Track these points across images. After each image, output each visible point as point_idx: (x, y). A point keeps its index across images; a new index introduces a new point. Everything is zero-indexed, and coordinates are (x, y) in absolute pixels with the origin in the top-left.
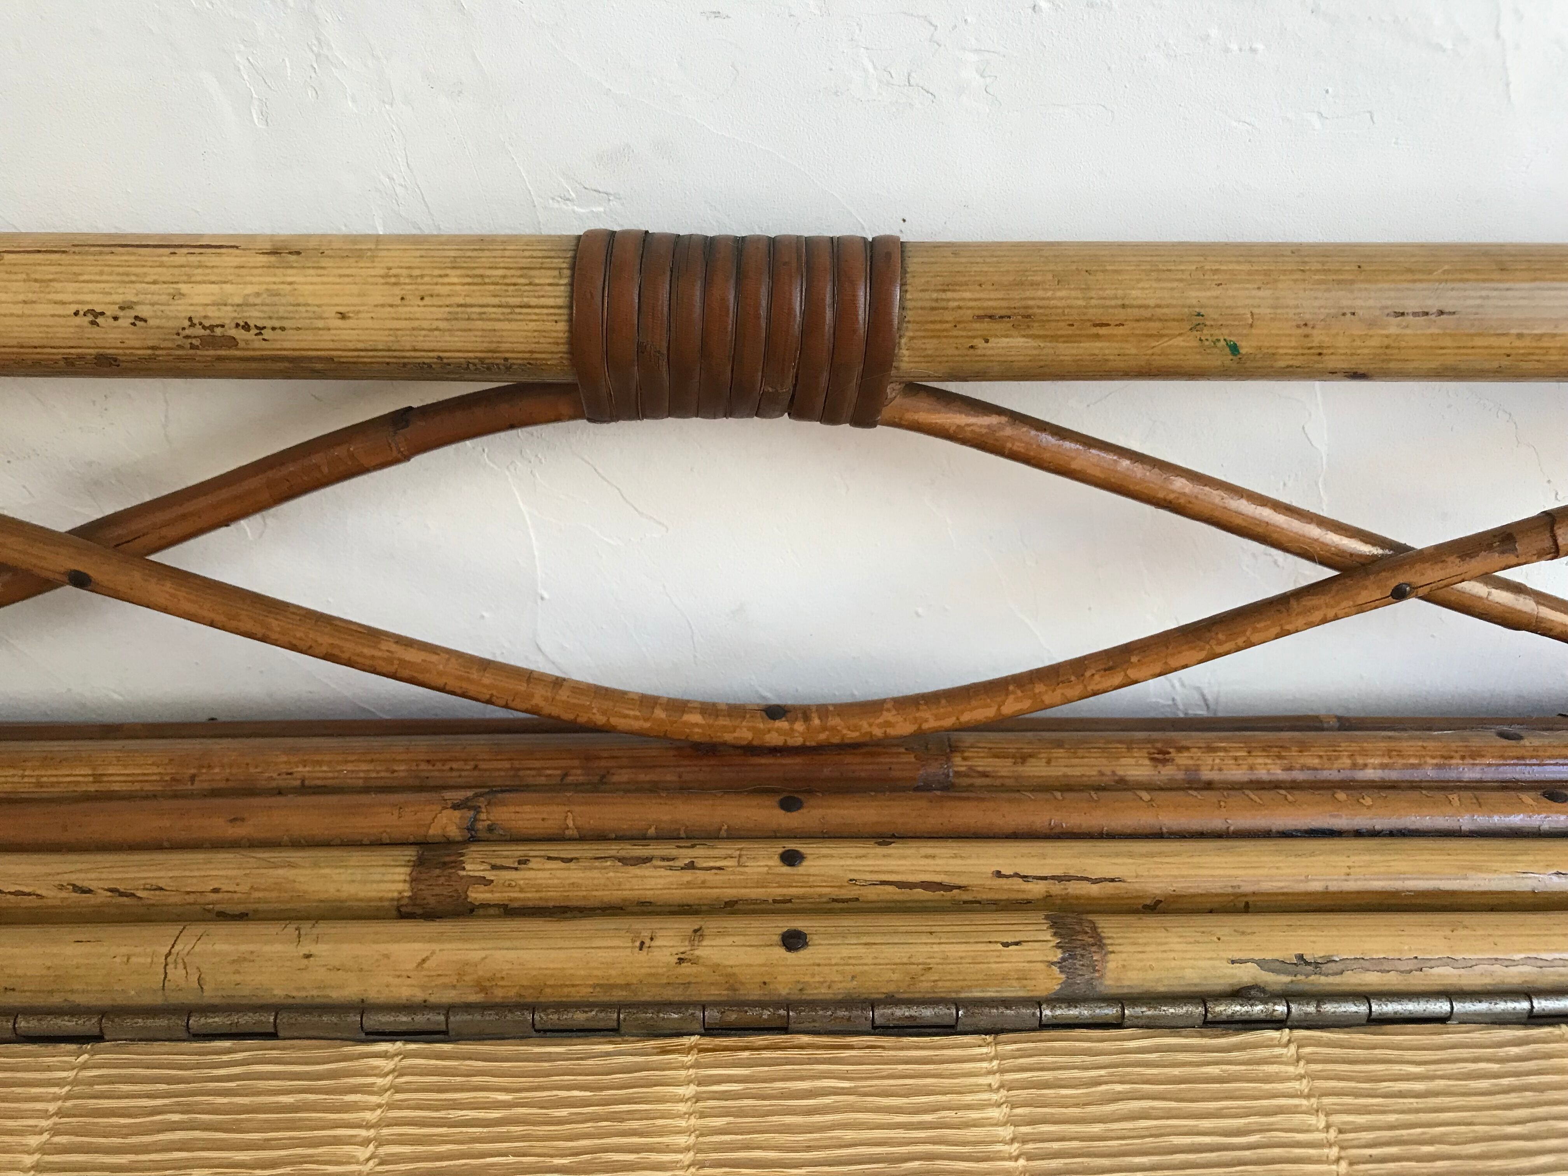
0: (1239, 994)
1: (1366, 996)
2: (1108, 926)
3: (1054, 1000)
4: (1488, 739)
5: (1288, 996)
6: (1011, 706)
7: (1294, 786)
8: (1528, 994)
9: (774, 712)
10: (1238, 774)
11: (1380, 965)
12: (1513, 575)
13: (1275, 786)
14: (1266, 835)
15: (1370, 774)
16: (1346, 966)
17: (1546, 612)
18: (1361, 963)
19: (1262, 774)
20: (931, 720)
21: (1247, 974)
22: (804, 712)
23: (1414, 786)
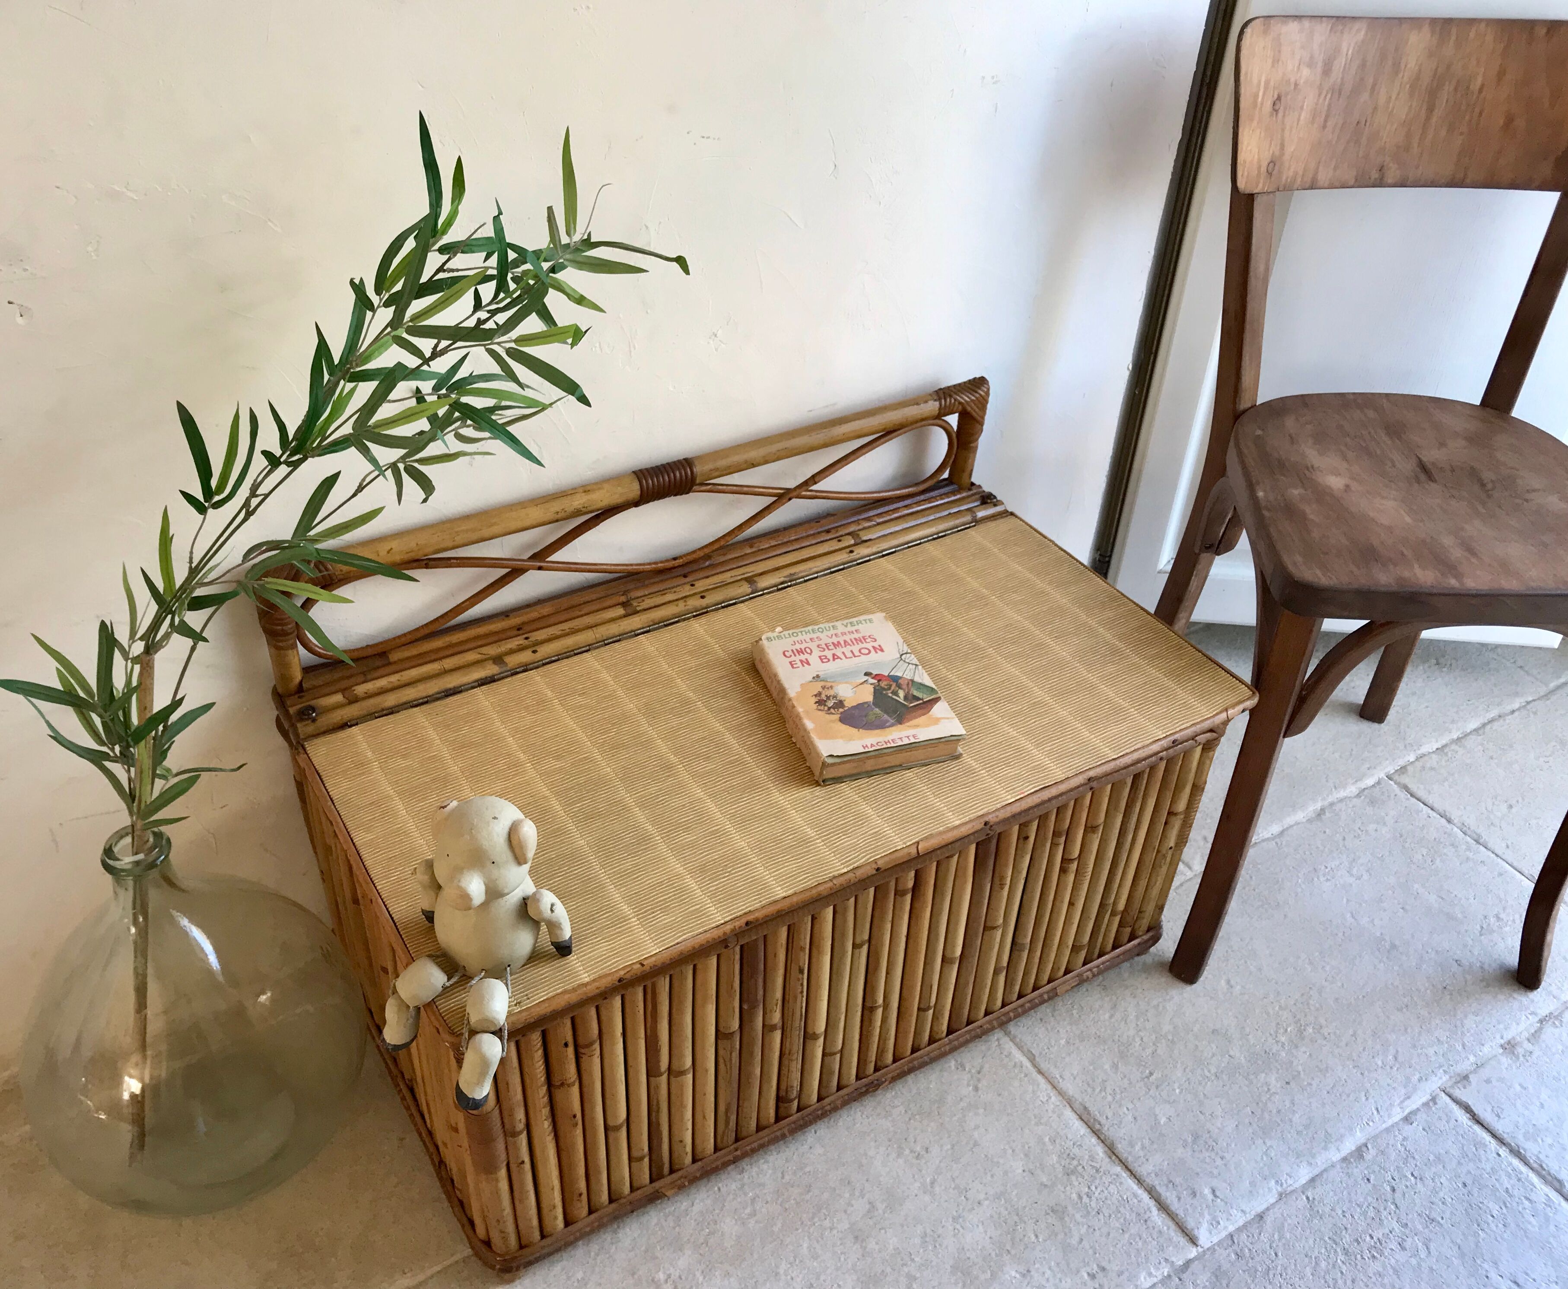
0: (782, 583)
1: (803, 577)
2: (755, 579)
3: (752, 593)
4: (813, 524)
5: (790, 581)
6: (722, 543)
7: (779, 545)
8: (830, 569)
9: (675, 559)
10: (767, 546)
11: (804, 571)
12: (811, 488)
13: (775, 546)
14: (777, 555)
15: (793, 538)
16: (798, 573)
17: (818, 494)
18: (801, 572)
19: (772, 544)
20: (707, 551)
21: (782, 579)
22: (681, 557)
23: (802, 538)
